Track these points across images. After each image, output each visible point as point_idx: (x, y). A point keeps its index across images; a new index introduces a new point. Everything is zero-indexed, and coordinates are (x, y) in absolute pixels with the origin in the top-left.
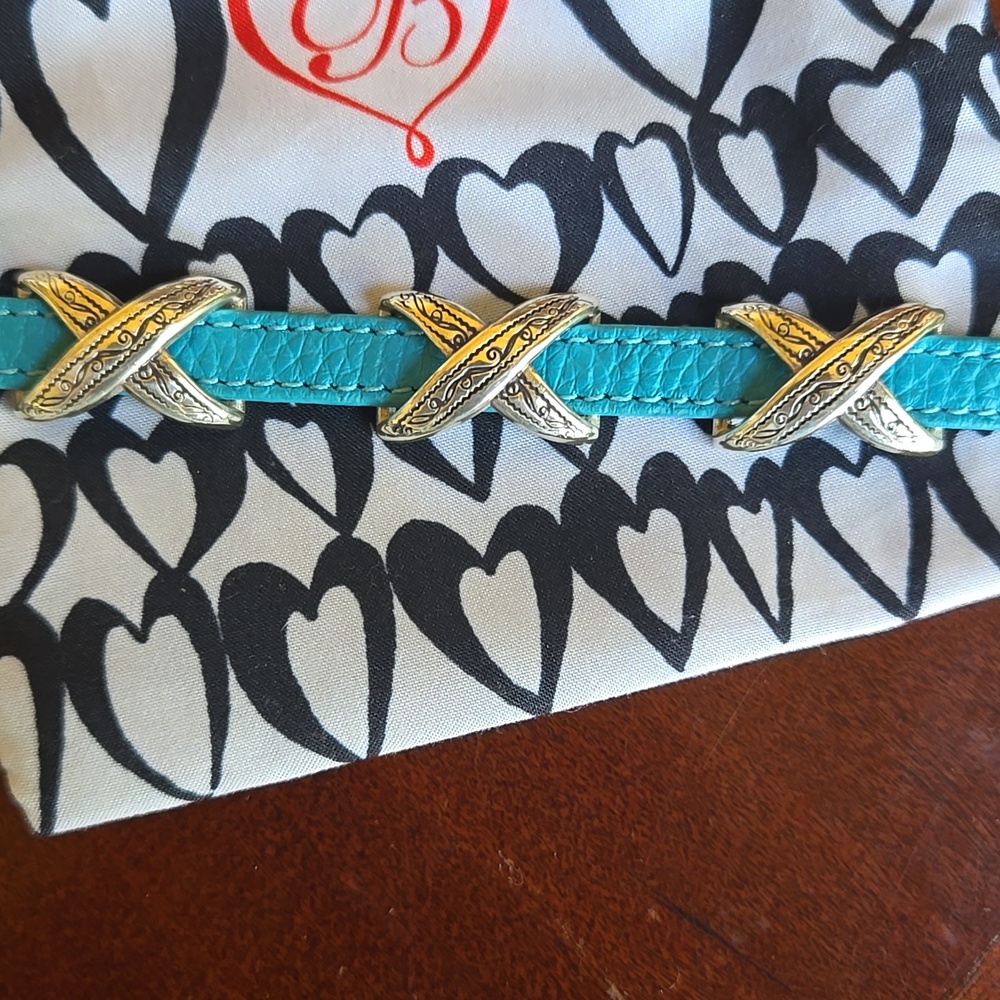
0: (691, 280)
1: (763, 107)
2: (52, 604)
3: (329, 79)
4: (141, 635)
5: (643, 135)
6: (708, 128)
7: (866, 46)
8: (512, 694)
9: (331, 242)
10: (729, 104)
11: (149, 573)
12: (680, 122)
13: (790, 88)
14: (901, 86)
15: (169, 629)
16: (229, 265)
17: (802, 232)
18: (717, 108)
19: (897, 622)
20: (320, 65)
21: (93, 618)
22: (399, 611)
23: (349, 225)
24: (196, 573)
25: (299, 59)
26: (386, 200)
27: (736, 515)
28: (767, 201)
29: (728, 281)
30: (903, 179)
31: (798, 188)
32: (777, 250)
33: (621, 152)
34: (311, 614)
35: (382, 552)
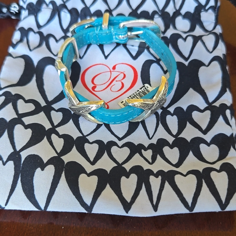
0: (154, 141)
3: (95, 91)
7: (203, 105)
12: (160, 111)
13: (185, 109)
16: (60, 114)
17: (180, 136)
18: (169, 109)
20: (94, 88)
25: (90, 86)
28: (174, 129)
29: (162, 143)
32: (174, 139)
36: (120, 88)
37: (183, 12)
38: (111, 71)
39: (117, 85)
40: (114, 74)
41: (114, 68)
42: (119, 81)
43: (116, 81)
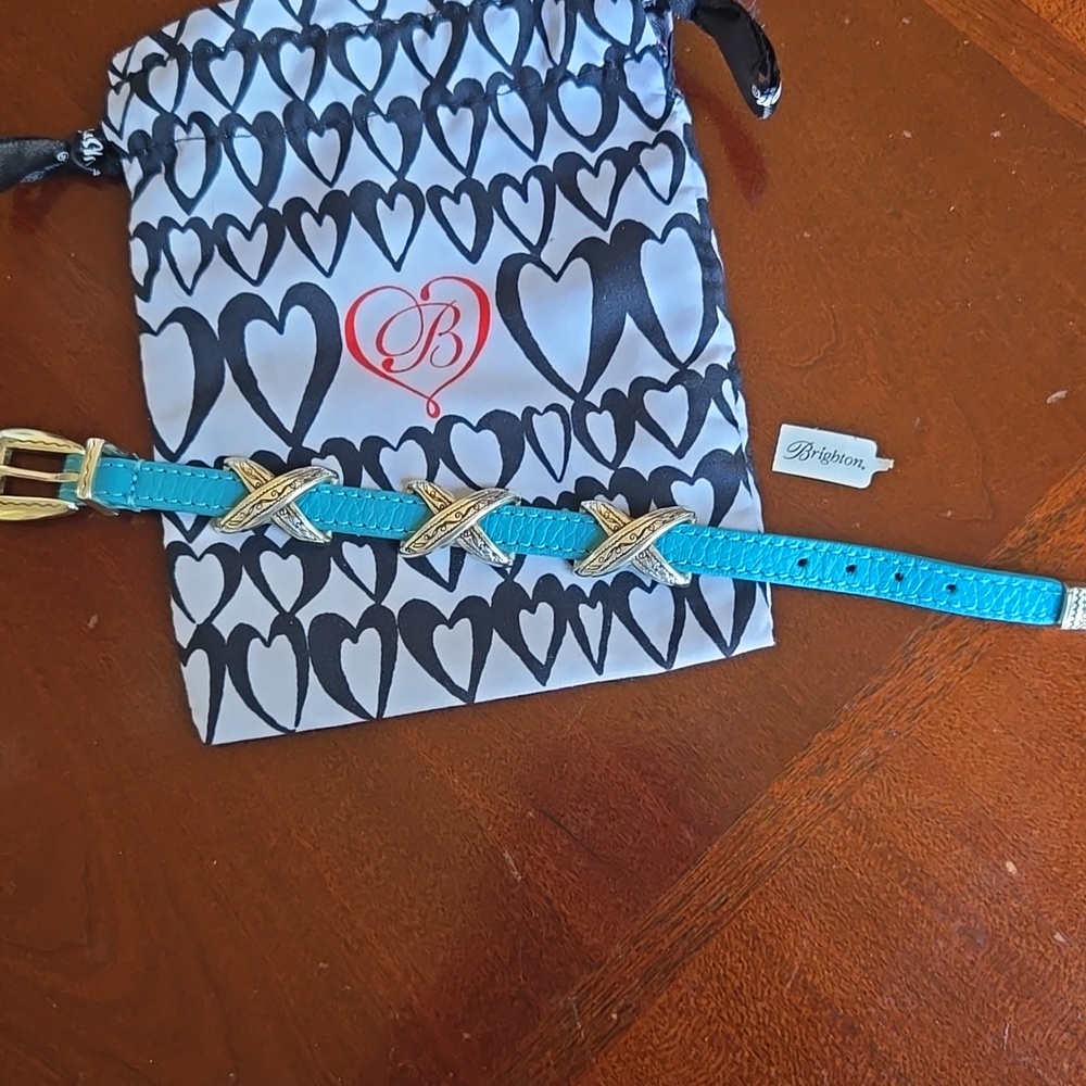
0: (569, 486)
1: (612, 399)
2: (225, 625)
3: (392, 371)
4: (267, 644)
5: (546, 410)
6: (582, 407)
7: (665, 372)
8: (454, 689)
9: (385, 453)
10: (595, 397)
11: (276, 614)
12: (568, 403)
13: (625, 390)
14: (680, 391)
15: (282, 641)
16: (332, 462)
17: (625, 464)
18: (588, 398)
19: (662, 670)
20: (388, 364)
21: (244, 633)
22: (400, 642)
23: (395, 446)
24: (299, 615)
25: (377, 360)
26: (414, 433)
27: (583, 608)
28: (608, 447)
29: (587, 488)
30: (677, 441)
31: (624, 441)
32: (613, 472)
33: (535, 416)
34: (355, 641)
35: (396, 613)
36: (454, 355)
37: (574, 67)
38: (418, 306)
39: (444, 346)
40: (430, 314)
41: (425, 294)
42: (447, 332)
43: (440, 334)
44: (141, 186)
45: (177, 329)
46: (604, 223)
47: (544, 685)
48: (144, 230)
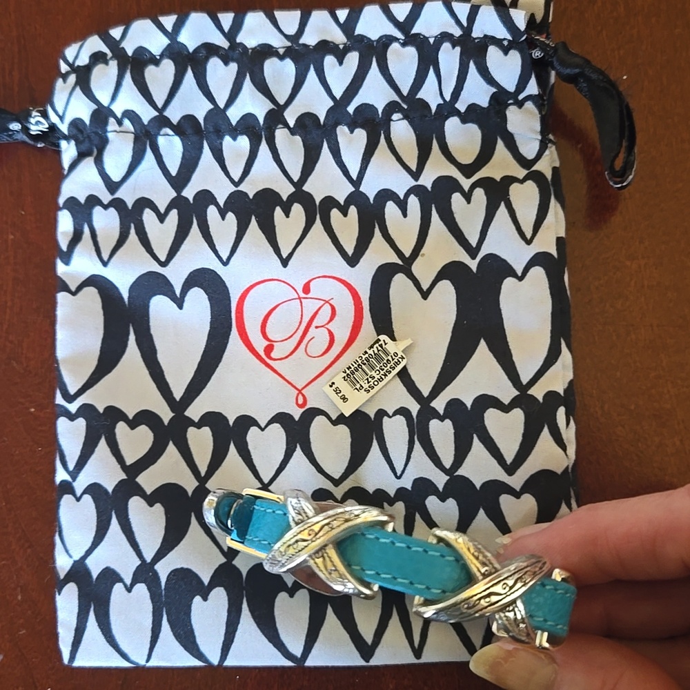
0: (407, 483)
1: (455, 409)
2: (95, 566)
3: (271, 358)
4: (129, 589)
5: (396, 413)
6: (428, 413)
7: (507, 393)
8: (287, 654)
9: (253, 433)
10: (439, 404)
11: (138, 562)
12: (415, 409)
13: (469, 404)
14: (518, 415)
15: (141, 589)
16: (206, 431)
17: (460, 472)
18: (434, 404)
20: (269, 349)
21: (109, 576)
22: (245, 605)
23: (263, 426)
24: (158, 567)
25: (260, 344)
26: (281, 418)
29: (423, 487)
30: (509, 458)
31: (462, 451)
32: (448, 477)
33: (385, 419)
34: (205, 599)
35: (244, 574)
36: (326, 347)
37: (461, 106)
38: (300, 298)
39: (319, 338)
41: (306, 289)
42: (322, 326)
43: (317, 327)
44: (73, 166)
45: (91, 293)
46: (472, 252)
47: (368, 661)
48: (72, 203)
